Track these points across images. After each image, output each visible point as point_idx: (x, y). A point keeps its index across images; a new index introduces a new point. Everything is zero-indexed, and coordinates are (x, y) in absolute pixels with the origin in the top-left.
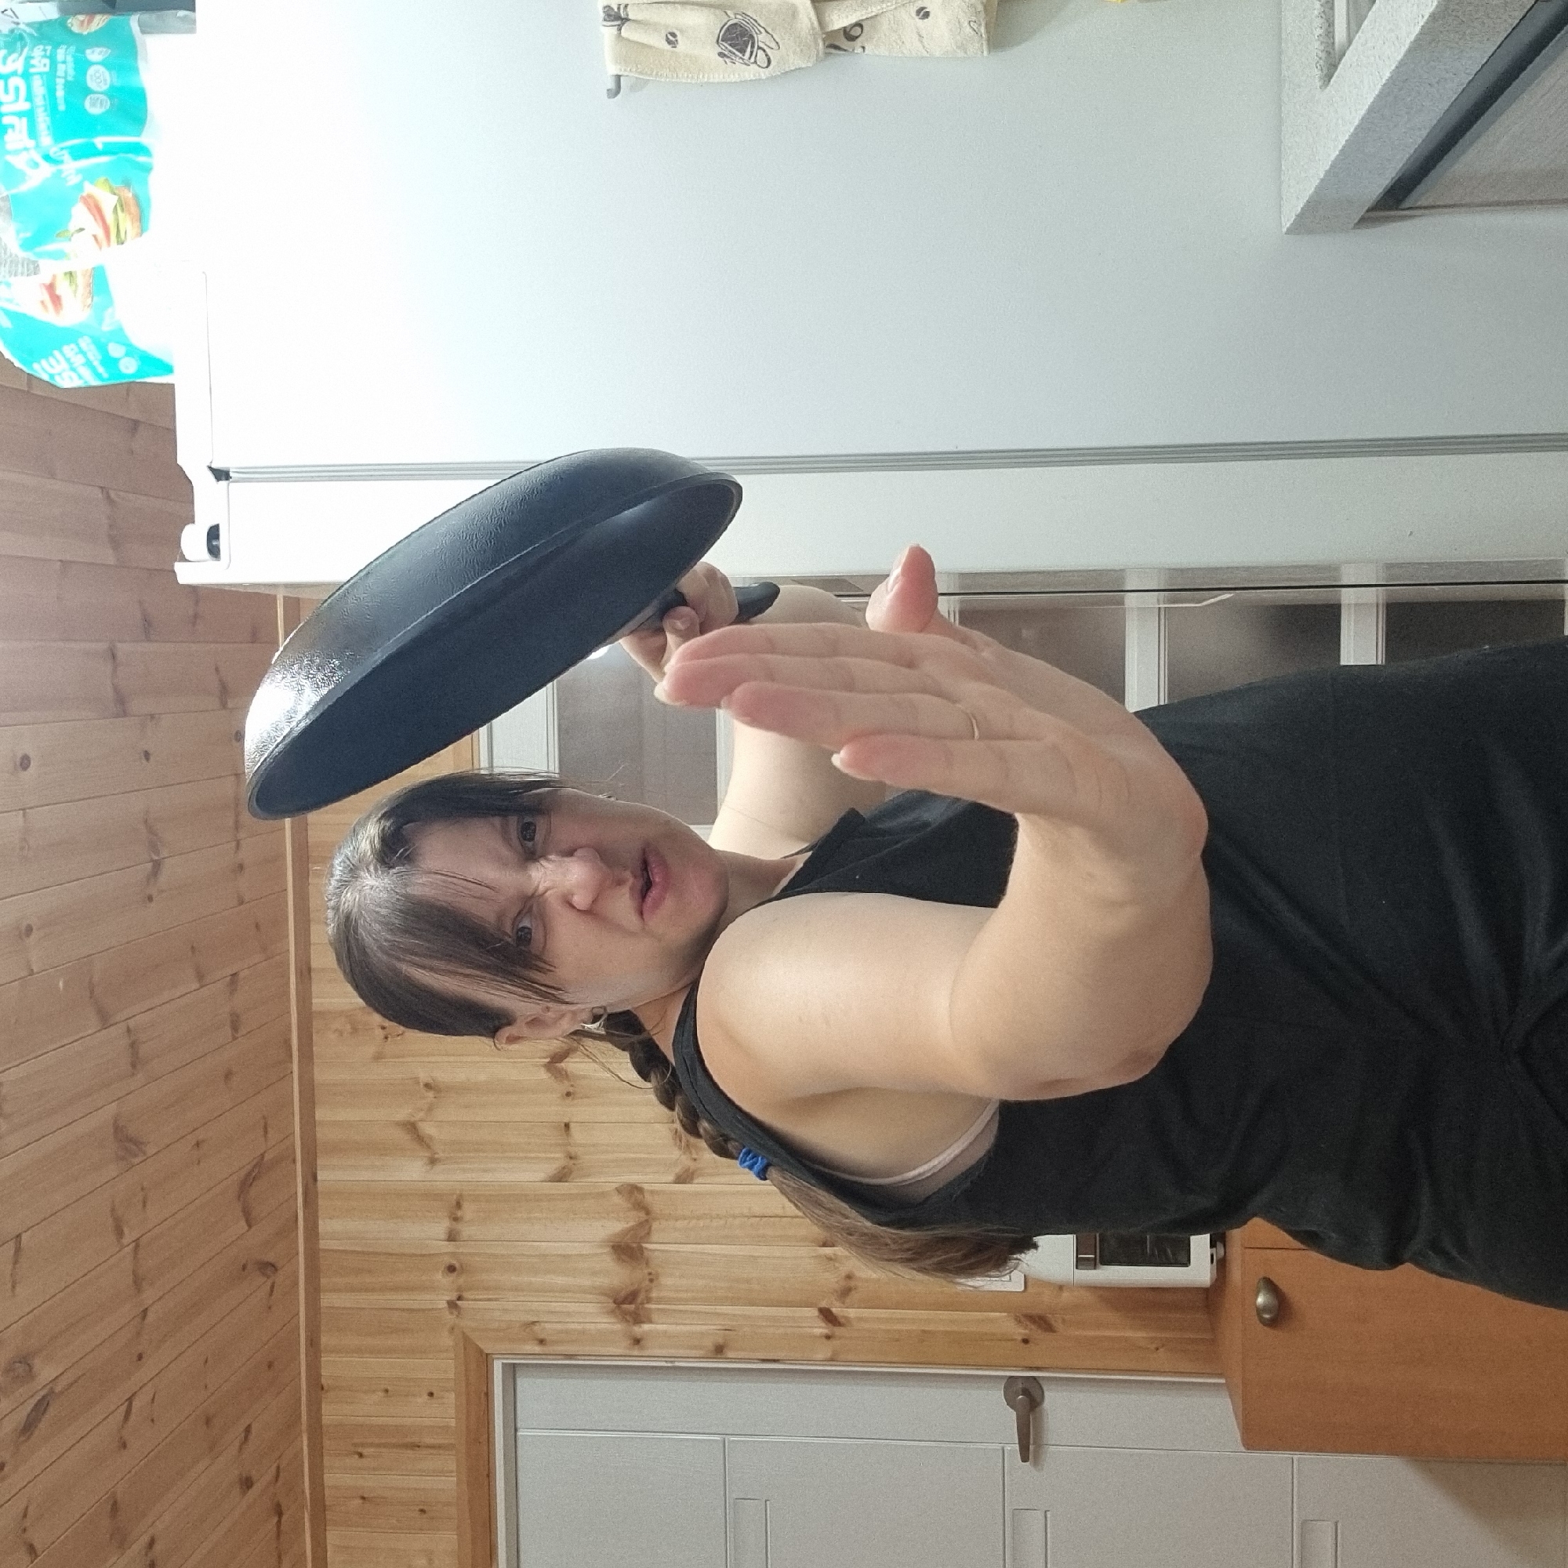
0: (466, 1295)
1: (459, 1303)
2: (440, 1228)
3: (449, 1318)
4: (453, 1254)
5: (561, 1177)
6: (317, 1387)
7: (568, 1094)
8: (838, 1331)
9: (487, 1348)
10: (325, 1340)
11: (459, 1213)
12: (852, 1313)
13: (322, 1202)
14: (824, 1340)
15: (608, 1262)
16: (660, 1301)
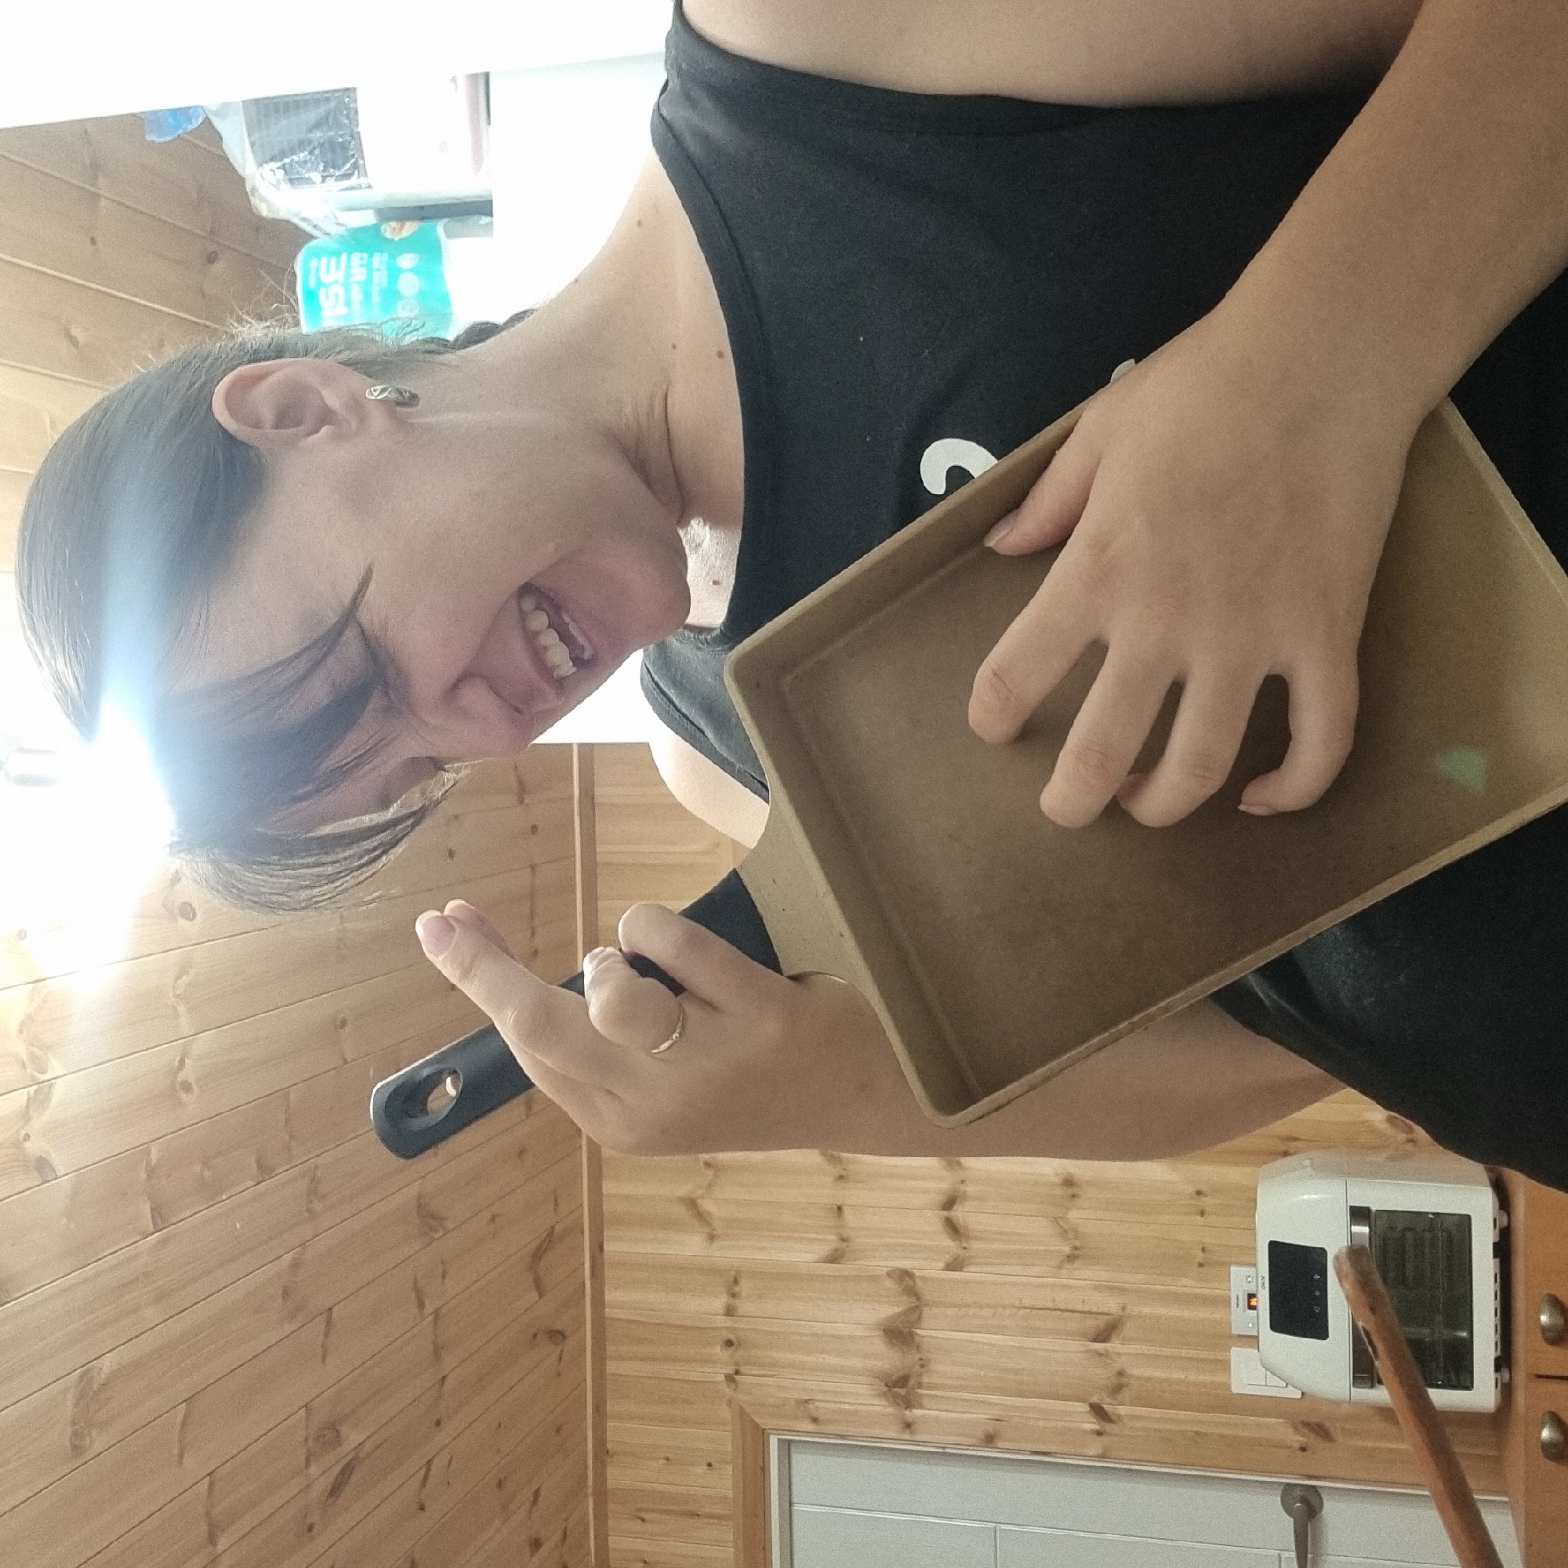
0: (743, 1369)
1: (737, 1377)
2: (718, 1303)
3: (727, 1390)
4: (731, 1329)
5: (834, 1258)
6: (603, 1453)
7: (841, 1177)
8: (1108, 1427)
9: (764, 1422)
10: (611, 1406)
11: (737, 1289)
12: (1123, 1410)
13: (609, 1273)
14: (1095, 1437)
15: (879, 1345)
16: (930, 1387)
